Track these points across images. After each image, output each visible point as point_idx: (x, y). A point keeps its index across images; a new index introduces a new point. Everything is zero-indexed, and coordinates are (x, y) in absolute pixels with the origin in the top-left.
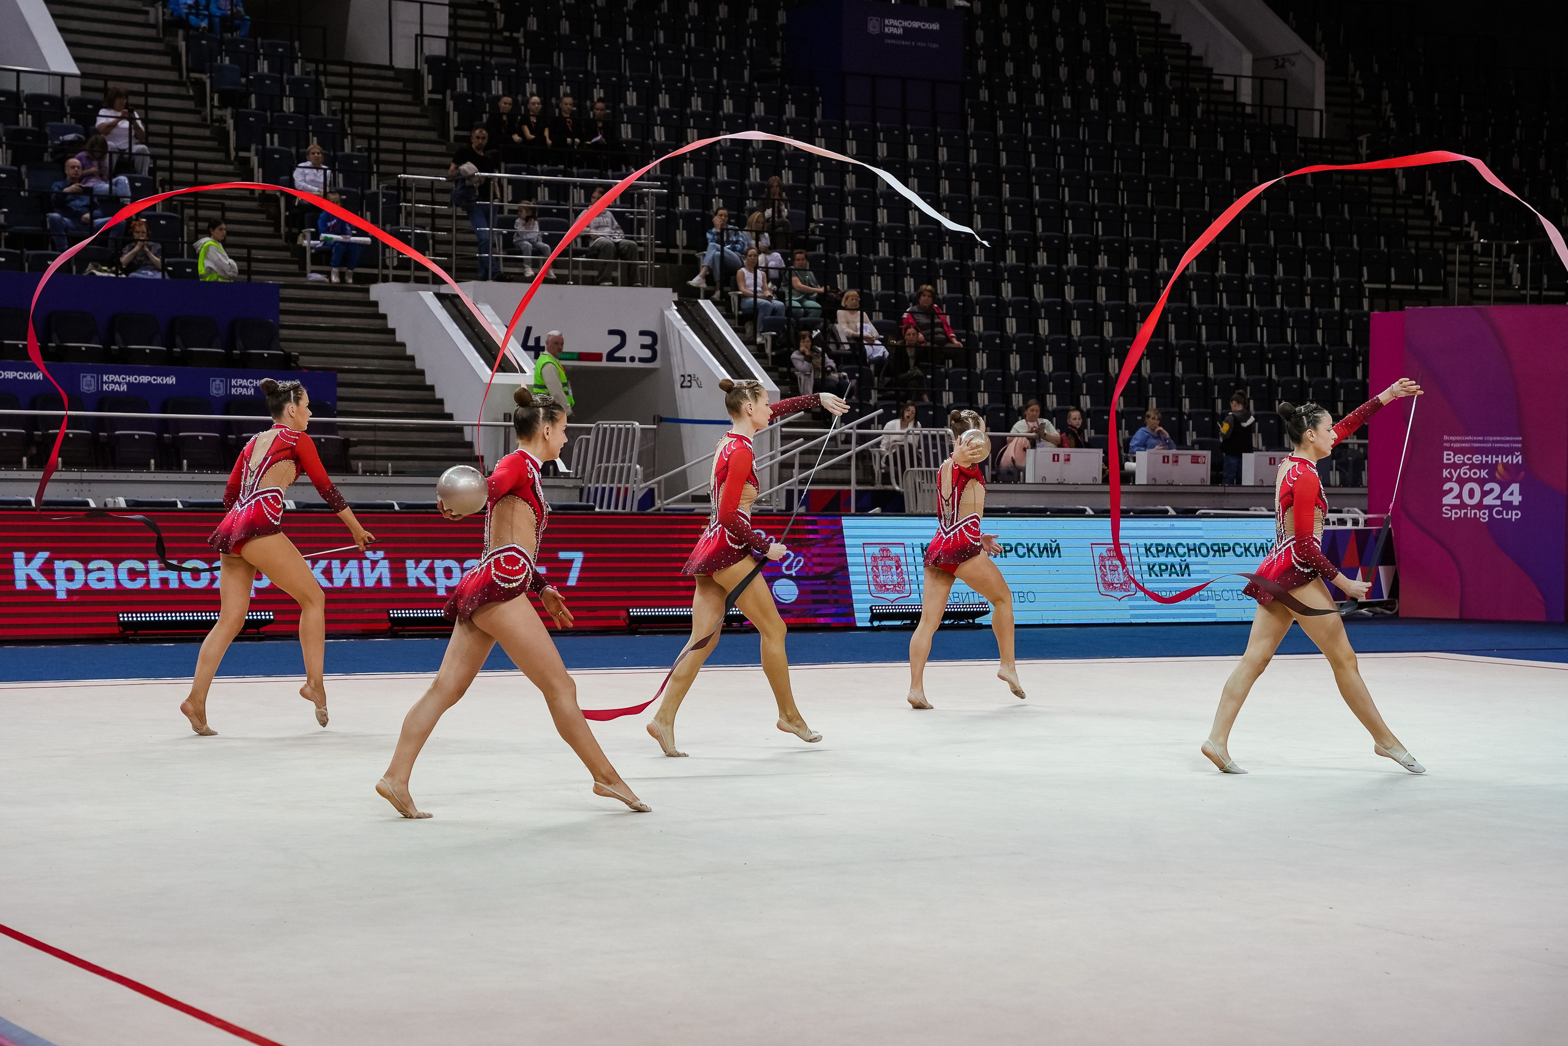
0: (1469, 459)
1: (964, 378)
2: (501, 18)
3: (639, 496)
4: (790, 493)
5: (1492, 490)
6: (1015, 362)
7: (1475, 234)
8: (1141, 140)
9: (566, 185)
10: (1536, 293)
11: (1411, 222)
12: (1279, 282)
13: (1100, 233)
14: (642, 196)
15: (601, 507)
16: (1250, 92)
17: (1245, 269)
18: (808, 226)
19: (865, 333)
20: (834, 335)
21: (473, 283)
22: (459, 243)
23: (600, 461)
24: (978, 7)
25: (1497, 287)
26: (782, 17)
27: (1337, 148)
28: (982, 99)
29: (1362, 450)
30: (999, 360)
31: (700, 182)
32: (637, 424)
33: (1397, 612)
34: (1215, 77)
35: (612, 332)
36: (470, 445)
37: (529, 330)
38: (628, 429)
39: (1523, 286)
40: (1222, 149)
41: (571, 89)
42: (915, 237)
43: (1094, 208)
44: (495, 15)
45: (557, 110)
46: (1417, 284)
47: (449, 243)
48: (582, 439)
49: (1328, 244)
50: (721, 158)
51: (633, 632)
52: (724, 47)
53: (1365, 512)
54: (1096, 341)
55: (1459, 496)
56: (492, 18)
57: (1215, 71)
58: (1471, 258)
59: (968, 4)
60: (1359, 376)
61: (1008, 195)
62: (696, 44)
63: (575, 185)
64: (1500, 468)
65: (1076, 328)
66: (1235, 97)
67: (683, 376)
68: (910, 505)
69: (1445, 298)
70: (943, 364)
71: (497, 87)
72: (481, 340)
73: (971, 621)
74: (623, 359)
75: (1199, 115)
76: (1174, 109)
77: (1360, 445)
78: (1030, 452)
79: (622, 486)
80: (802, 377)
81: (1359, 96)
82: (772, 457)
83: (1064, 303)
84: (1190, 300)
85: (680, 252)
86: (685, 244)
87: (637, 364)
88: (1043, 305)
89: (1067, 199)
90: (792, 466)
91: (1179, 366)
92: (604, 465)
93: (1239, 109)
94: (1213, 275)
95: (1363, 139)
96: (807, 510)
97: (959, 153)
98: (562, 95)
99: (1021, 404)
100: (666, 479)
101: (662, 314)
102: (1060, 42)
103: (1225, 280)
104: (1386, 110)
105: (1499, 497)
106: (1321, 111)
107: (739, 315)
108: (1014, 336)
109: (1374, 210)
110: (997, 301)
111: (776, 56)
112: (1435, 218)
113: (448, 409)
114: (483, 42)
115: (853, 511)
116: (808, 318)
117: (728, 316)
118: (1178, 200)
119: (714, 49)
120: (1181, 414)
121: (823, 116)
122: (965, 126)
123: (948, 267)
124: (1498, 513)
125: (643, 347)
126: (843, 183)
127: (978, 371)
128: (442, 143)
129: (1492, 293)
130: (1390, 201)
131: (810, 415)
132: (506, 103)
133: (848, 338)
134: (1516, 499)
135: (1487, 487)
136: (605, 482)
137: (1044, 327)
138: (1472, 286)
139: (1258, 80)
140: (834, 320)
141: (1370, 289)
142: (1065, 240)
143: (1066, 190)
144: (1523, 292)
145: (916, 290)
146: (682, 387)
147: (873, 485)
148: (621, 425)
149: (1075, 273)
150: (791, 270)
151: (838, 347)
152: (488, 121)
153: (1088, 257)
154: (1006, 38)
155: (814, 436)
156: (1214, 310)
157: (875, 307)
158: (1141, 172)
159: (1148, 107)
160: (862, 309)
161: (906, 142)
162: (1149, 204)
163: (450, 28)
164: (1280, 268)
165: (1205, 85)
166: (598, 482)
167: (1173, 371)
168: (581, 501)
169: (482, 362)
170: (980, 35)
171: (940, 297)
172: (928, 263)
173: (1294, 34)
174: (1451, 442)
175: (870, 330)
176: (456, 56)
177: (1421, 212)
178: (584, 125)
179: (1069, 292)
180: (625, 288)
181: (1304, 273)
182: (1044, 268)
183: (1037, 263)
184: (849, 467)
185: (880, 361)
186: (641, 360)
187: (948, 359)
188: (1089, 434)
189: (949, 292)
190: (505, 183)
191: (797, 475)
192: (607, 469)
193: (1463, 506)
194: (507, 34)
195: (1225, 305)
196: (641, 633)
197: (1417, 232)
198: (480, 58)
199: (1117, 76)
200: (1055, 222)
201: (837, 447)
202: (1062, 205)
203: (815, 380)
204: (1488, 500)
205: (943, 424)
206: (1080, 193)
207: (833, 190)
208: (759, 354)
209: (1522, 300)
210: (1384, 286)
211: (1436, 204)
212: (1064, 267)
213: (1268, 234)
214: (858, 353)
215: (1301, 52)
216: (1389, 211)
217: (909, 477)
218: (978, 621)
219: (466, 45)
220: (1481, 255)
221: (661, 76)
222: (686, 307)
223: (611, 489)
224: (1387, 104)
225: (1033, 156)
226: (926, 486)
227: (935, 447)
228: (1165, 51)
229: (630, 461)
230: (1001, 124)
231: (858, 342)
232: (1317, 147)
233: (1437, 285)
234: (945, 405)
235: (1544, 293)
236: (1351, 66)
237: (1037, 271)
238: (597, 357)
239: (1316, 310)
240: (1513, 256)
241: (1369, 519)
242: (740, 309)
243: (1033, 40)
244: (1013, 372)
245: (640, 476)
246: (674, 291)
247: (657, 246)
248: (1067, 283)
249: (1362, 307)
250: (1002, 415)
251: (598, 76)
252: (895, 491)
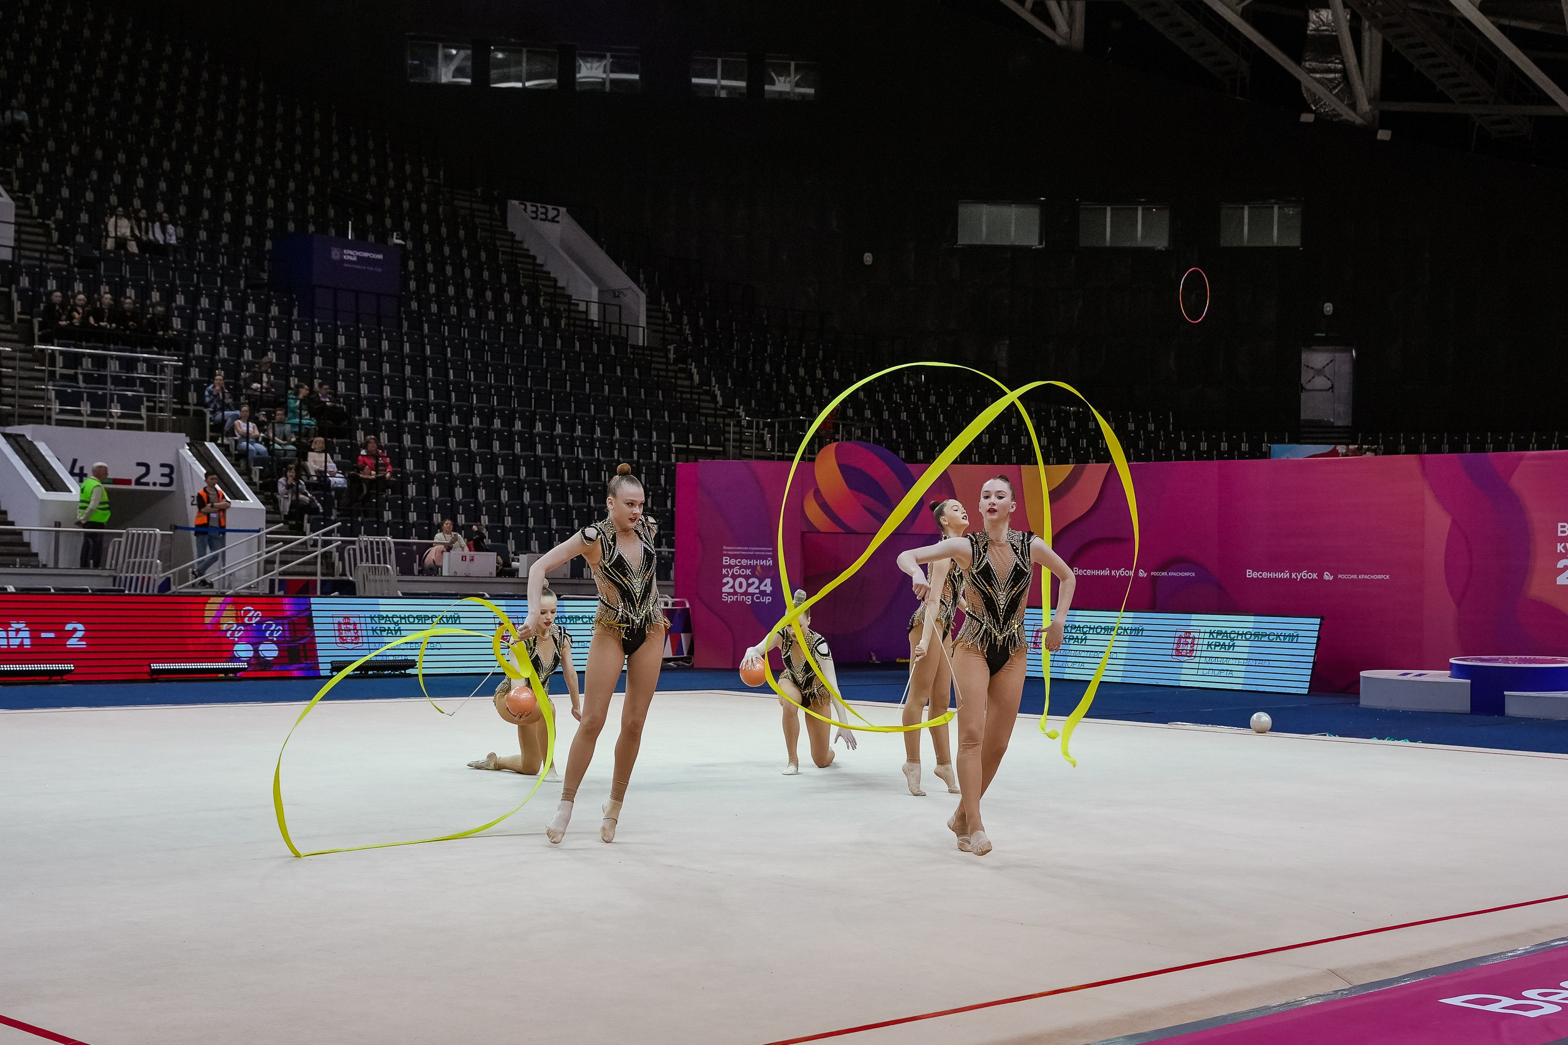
0: (739, 562)
1: (400, 502)
2: (55, 236)
3: (159, 583)
4: (272, 582)
5: (753, 583)
6: (435, 491)
7: (743, 414)
8: (523, 341)
9: (105, 357)
10: (781, 454)
11: (703, 404)
12: (617, 441)
13: (495, 404)
14: (163, 367)
15: (130, 590)
16: (597, 313)
17: (594, 432)
18: (287, 392)
19: (329, 469)
20: (306, 470)
21: (30, 426)
22: (21, 397)
23: (130, 557)
24: (410, 245)
25: (757, 449)
26: (269, 245)
27: (654, 353)
28: (413, 308)
29: (670, 555)
30: (424, 489)
31: (206, 358)
32: (158, 530)
33: (693, 665)
34: (573, 301)
35: (139, 464)
36: (28, 545)
37: (75, 461)
38: (151, 534)
39: (773, 450)
40: (578, 350)
41: (110, 289)
42: (365, 402)
43: (491, 386)
44: (51, 233)
45: (98, 303)
46: (705, 445)
47: (13, 396)
48: (115, 541)
49: (649, 417)
50: (223, 342)
51: (153, 681)
52: (225, 263)
53: (672, 598)
54: (492, 478)
55: (733, 587)
56: (49, 235)
57: (573, 298)
58: (740, 430)
59: (404, 243)
60: (669, 506)
61: (431, 376)
62: (205, 260)
63: (112, 357)
64: (759, 568)
65: (479, 469)
66: (587, 316)
67: (193, 497)
68: (359, 590)
69: (724, 455)
70: (385, 492)
71: (52, 284)
72: (37, 468)
73: (403, 672)
74: (147, 484)
75: (563, 326)
76: (546, 322)
77: (669, 552)
78: (446, 554)
79: (146, 575)
80: (282, 499)
81: (668, 319)
82: (259, 556)
83: (470, 451)
84: (557, 452)
85: (192, 408)
86: (195, 402)
87: (158, 488)
88: (455, 452)
89: (472, 380)
90: (274, 562)
91: (549, 496)
92: (132, 560)
93: (589, 324)
94: (572, 436)
95: (671, 347)
96: (285, 593)
97: (396, 344)
98: (102, 293)
99: (440, 521)
100: (180, 571)
101: (178, 452)
102: (467, 273)
103: (582, 439)
104: (685, 329)
105: (758, 588)
106: (644, 328)
107: (236, 454)
108: (435, 473)
109: (678, 395)
110: (423, 449)
111: (264, 271)
112: (716, 402)
113: (10, 518)
114: (41, 251)
115: (319, 593)
116: (286, 458)
117: (227, 452)
118: (549, 384)
119: (218, 265)
120: (550, 530)
121: (299, 316)
122: (400, 327)
123: (388, 424)
124: (758, 598)
125: (163, 475)
126: (312, 362)
127: (409, 497)
128: (8, 324)
129: (754, 453)
130: (689, 390)
131: (287, 526)
132: (57, 296)
133: (316, 472)
134: (769, 589)
135: (750, 581)
136: (133, 572)
137: (456, 468)
138: (741, 448)
139: (603, 306)
140: (305, 459)
141: (676, 448)
142: (471, 408)
143: (472, 373)
144: (772, 453)
145: (365, 439)
146: (192, 504)
147: (333, 576)
148: (146, 531)
149: (478, 431)
150: (273, 424)
151: (308, 478)
152: (45, 307)
153: (487, 420)
154: (430, 267)
155: (291, 541)
156: (573, 459)
157: (335, 450)
158: (523, 363)
159: (528, 319)
160: (325, 451)
161: (358, 336)
162: (529, 386)
163: (16, 240)
164: (617, 431)
165: (566, 307)
166: (127, 572)
167: (545, 500)
168: (114, 585)
169: (38, 483)
170: (411, 265)
171: (383, 444)
172: (374, 421)
173: (625, 275)
174: (728, 550)
175: (332, 466)
176: (19, 260)
177: (708, 398)
178: (117, 313)
179: (474, 444)
180: (150, 433)
181: (633, 435)
182: (457, 427)
183: (451, 423)
184: (315, 563)
185: (339, 490)
186: (161, 485)
187: (388, 488)
188: (488, 542)
189: (389, 441)
190: (57, 354)
191: (278, 569)
192: (134, 563)
193: (735, 593)
194: (60, 246)
195: (580, 456)
196: (161, 681)
197: (705, 411)
198: (38, 263)
199: (507, 297)
200: (463, 395)
201: (307, 548)
202: (469, 384)
203: (292, 501)
204: (751, 590)
205: (385, 534)
206: (481, 375)
207: (305, 368)
208: (250, 483)
209: (772, 458)
210: (685, 446)
211: (718, 393)
212: (471, 426)
213: (609, 409)
214: (323, 483)
215: (630, 288)
216: (689, 396)
217: (359, 570)
218: (408, 671)
219: (27, 253)
220: (747, 428)
221: (178, 282)
222: (196, 448)
223: (138, 578)
224: (686, 325)
225: (449, 349)
226: (371, 577)
227: (378, 550)
228: (540, 282)
229: (152, 558)
230: (426, 326)
231: (322, 474)
232: (641, 351)
233: (719, 446)
234: (385, 521)
235: (786, 454)
236: (663, 299)
237: (452, 428)
238: (128, 482)
239: (641, 460)
240: (766, 429)
241: (675, 602)
242: (236, 449)
243: (449, 270)
244: (434, 499)
245: (160, 569)
246: (187, 436)
247: (175, 403)
248: (472, 438)
249: (670, 459)
250: (426, 528)
251: (130, 280)
252: (349, 581)
